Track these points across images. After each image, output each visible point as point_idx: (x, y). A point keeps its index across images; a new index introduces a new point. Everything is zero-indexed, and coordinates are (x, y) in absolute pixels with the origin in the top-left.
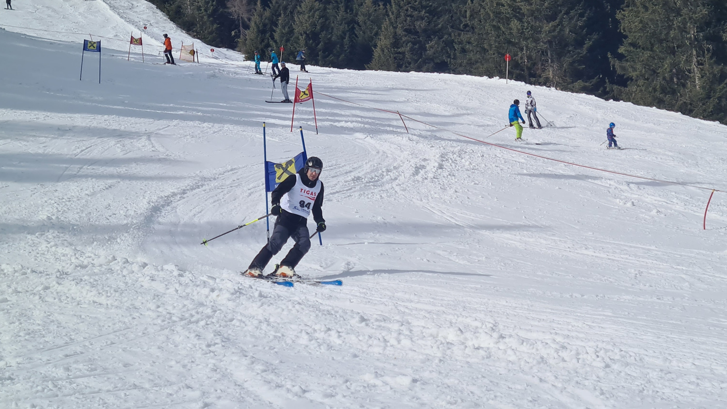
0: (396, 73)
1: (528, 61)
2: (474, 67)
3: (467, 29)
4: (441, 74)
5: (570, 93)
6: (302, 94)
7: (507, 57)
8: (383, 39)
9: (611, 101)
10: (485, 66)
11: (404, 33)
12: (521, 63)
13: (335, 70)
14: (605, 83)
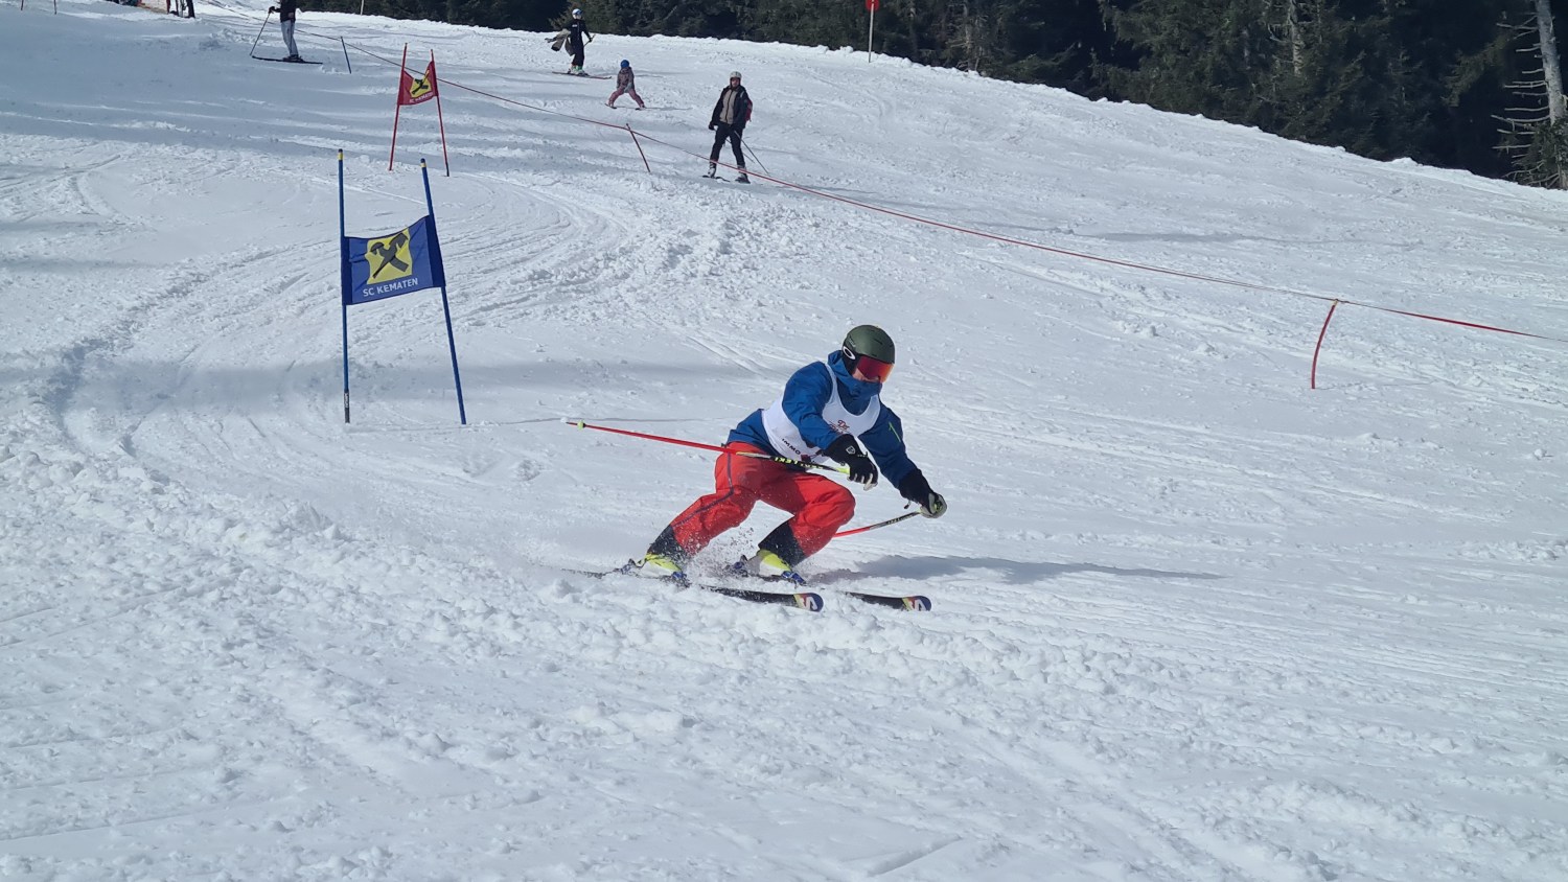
0: (622, 37)
1: (917, 12)
2: (795, 25)
4: (722, 40)
5: (1010, 83)
6: (415, 85)
9: (1104, 100)
10: (821, 22)
12: (902, 15)
13: (485, 30)
14: (1090, 60)
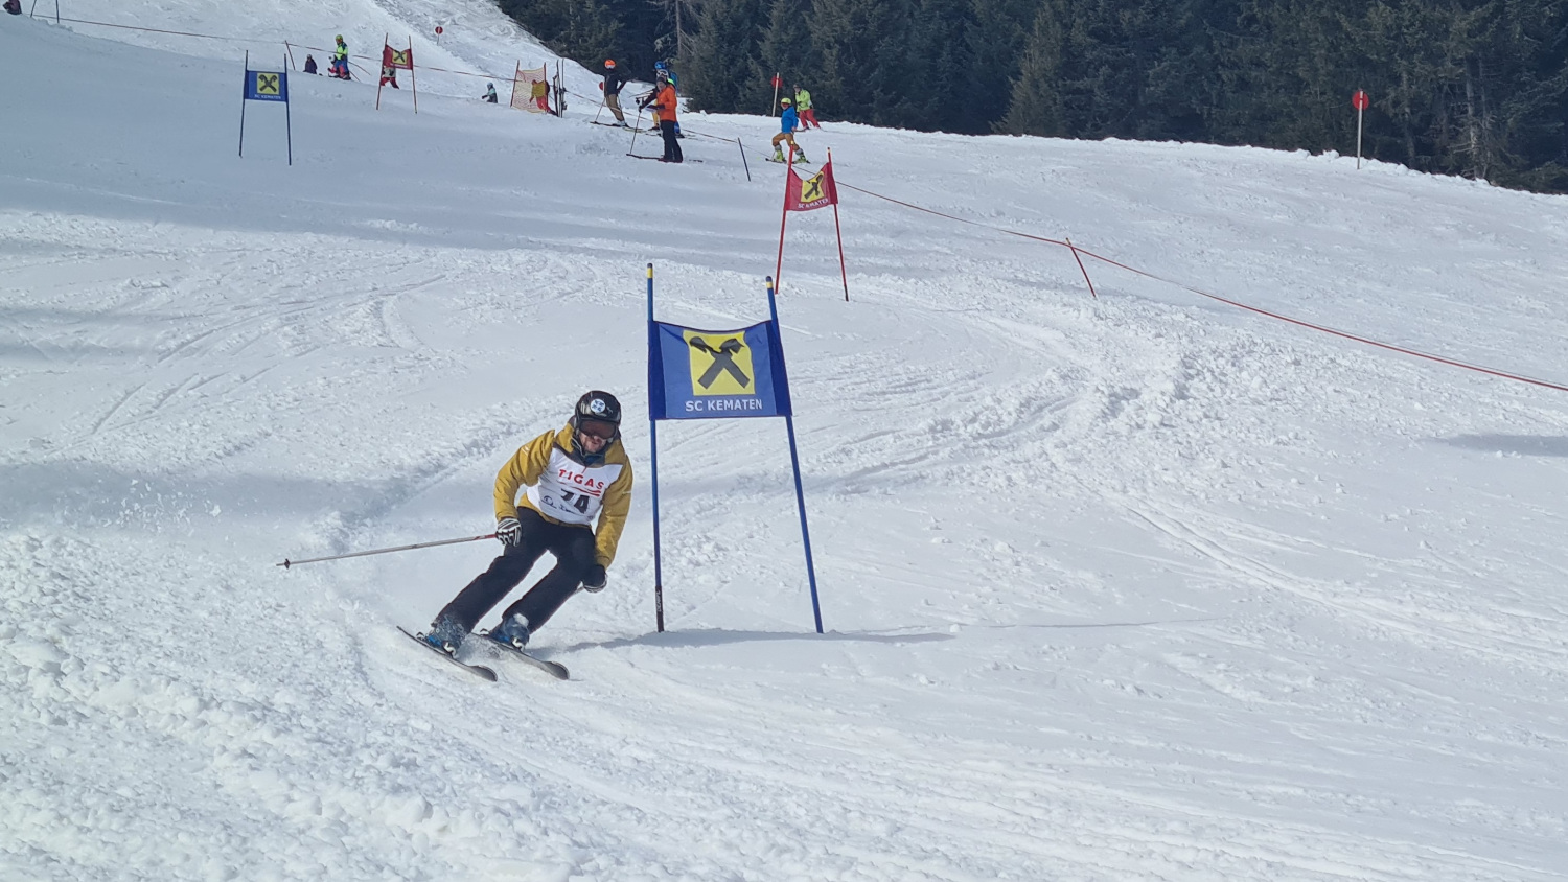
0: (1069, 141)
1: (1412, 112)
3: (1254, 28)
5: (1525, 194)
6: (807, 188)
7: (1358, 99)
8: (1037, 54)
11: (1089, 39)
12: (1396, 115)
